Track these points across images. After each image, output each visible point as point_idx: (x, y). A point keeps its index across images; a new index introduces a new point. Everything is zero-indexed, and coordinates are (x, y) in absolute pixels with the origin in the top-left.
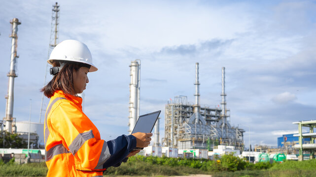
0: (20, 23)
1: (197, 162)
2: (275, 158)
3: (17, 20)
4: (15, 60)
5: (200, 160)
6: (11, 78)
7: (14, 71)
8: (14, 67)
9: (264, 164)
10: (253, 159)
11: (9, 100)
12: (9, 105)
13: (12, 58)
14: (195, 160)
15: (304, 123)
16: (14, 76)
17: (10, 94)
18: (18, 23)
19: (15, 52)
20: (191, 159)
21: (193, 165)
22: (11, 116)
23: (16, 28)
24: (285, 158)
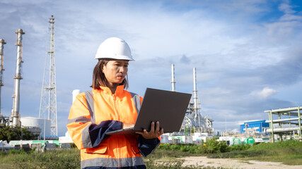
0: (24, 33)
1: (185, 147)
2: (246, 141)
3: (21, 30)
4: (20, 65)
5: (187, 144)
6: (17, 80)
7: (19, 74)
8: (20, 70)
9: (239, 146)
10: (228, 142)
11: (16, 99)
12: (16, 103)
13: (18, 63)
14: (183, 145)
15: (273, 111)
16: (20, 78)
17: (16, 94)
18: (22, 33)
19: (20, 58)
20: (180, 144)
21: (182, 149)
22: (18, 112)
23: (21, 37)
24: (254, 140)
